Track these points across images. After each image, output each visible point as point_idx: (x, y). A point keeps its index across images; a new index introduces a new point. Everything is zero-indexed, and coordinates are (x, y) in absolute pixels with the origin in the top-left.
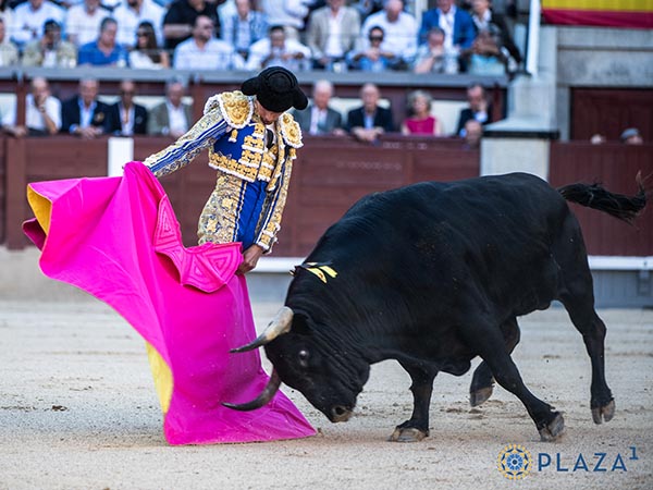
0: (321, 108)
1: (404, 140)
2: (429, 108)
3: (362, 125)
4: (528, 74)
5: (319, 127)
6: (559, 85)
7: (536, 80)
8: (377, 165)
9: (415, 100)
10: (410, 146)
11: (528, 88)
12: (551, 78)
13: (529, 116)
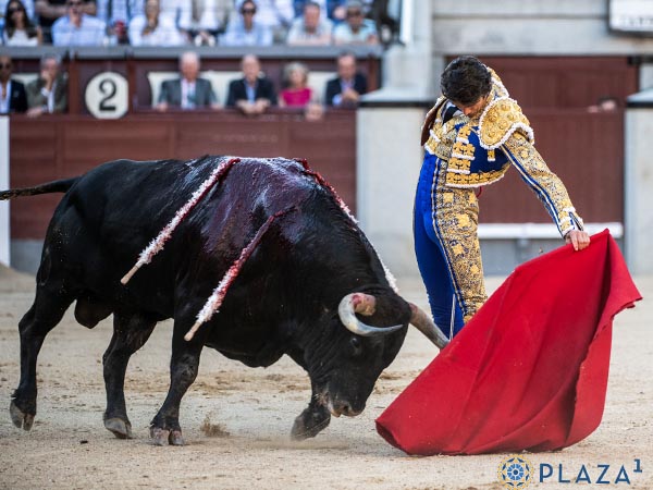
0: (189, 80)
1: (281, 113)
2: (305, 80)
3: (244, 97)
4: (402, 44)
5: (190, 99)
6: (435, 54)
7: (411, 50)
8: (253, 138)
9: (291, 72)
10: (286, 118)
11: (403, 58)
12: (425, 48)
13: (403, 85)
